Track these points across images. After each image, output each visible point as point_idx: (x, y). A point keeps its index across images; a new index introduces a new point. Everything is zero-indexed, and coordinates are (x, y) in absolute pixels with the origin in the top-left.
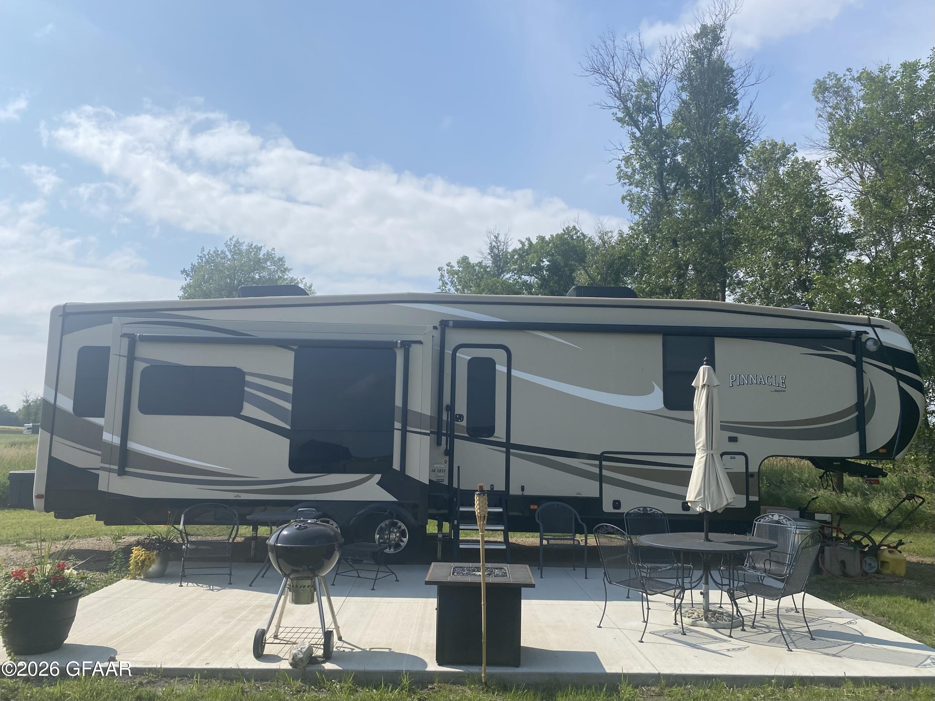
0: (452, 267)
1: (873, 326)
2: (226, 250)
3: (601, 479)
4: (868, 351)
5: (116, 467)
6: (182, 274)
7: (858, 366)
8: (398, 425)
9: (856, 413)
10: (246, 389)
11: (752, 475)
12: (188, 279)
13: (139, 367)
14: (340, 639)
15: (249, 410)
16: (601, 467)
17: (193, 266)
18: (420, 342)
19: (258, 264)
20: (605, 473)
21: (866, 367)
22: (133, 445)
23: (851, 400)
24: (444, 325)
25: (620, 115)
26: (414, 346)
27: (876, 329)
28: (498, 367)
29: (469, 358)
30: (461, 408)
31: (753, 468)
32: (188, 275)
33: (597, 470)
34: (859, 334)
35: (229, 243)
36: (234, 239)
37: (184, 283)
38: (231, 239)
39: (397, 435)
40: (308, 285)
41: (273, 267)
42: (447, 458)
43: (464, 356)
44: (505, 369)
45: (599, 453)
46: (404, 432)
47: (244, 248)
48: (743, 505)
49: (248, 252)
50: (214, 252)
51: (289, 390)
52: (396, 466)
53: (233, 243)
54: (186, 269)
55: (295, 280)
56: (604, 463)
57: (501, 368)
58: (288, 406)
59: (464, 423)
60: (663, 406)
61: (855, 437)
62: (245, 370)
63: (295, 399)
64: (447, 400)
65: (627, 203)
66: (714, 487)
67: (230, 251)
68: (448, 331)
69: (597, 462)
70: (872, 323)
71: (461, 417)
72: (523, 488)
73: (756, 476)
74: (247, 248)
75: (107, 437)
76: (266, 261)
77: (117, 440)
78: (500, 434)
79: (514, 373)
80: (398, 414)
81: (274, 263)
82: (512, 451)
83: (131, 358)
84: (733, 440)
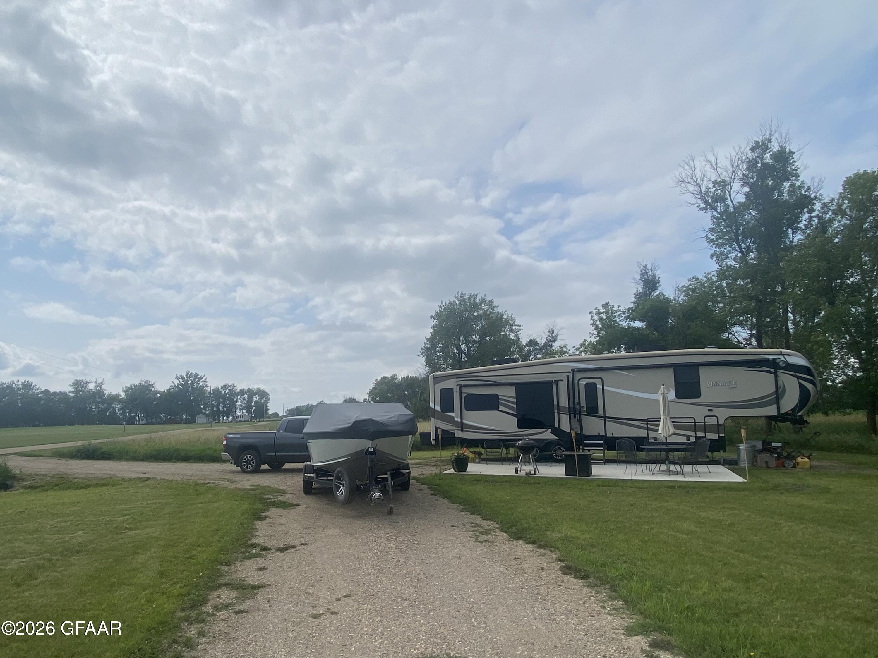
0: (599, 310)
1: (783, 355)
2: (456, 300)
3: (648, 429)
4: (780, 366)
5: (460, 429)
6: (431, 318)
7: (775, 374)
8: (556, 411)
9: (775, 396)
10: (500, 401)
11: (720, 425)
12: (435, 321)
13: (464, 395)
14: (539, 472)
15: (501, 408)
16: (647, 424)
17: (437, 313)
18: (562, 380)
19: (476, 306)
20: (649, 426)
21: (778, 374)
22: (464, 421)
23: (773, 389)
24: (573, 371)
25: (702, 206)
26: (560, 382)
27: (785, 356)
28: (598, 386)
29: (585, 383)
30: (583, 403)
31: (721, 422)
32: (434, 319)
33: (646, 426)
34: (774, 360)
35: (457, 296)
36: (460, 293)
37: (433, 324)
38: (458, 293)
39: (556, 415)
40: (510, 315)
41: (486, 307)
42: (579, 423)
43: (583, 383)
44: (601, 387)
45: (646, 419)
46: (559, 414)
47: (467, 297)
48: (717, 438)
49: (469, 299)
50: (449, 303)
51: (515, 400)
52: (557, 426)
53: (460, 295)
54: (433, 315)
55: (500, 313)
56: (648, 422)
57: (599, 386)
58: (515, 406)
59: (585, 409)
60: (675, 397)
61: (775, 406)
62: (499, 394)
63: (517, 403)
64: (577, 400)
65: (715, 258)
66: (667, 428)
67: (458, 300)
68: (575, 373)
69: (646, 422)
70: (783, 354)
71: (583, 407)
72: (612, 434)
73: (723, 425)
74: (468, 296)
75: (456, 419)
76: (481, 304)
77: (459, 420)
78: (601, 412)
79: (605, 388)
80: (556, 407)
81: (486, 304)
82: (606, 419)
83: (461, 393)
84: (710, 410)
